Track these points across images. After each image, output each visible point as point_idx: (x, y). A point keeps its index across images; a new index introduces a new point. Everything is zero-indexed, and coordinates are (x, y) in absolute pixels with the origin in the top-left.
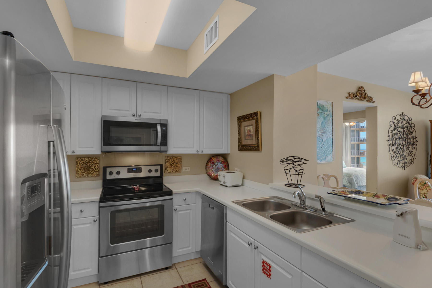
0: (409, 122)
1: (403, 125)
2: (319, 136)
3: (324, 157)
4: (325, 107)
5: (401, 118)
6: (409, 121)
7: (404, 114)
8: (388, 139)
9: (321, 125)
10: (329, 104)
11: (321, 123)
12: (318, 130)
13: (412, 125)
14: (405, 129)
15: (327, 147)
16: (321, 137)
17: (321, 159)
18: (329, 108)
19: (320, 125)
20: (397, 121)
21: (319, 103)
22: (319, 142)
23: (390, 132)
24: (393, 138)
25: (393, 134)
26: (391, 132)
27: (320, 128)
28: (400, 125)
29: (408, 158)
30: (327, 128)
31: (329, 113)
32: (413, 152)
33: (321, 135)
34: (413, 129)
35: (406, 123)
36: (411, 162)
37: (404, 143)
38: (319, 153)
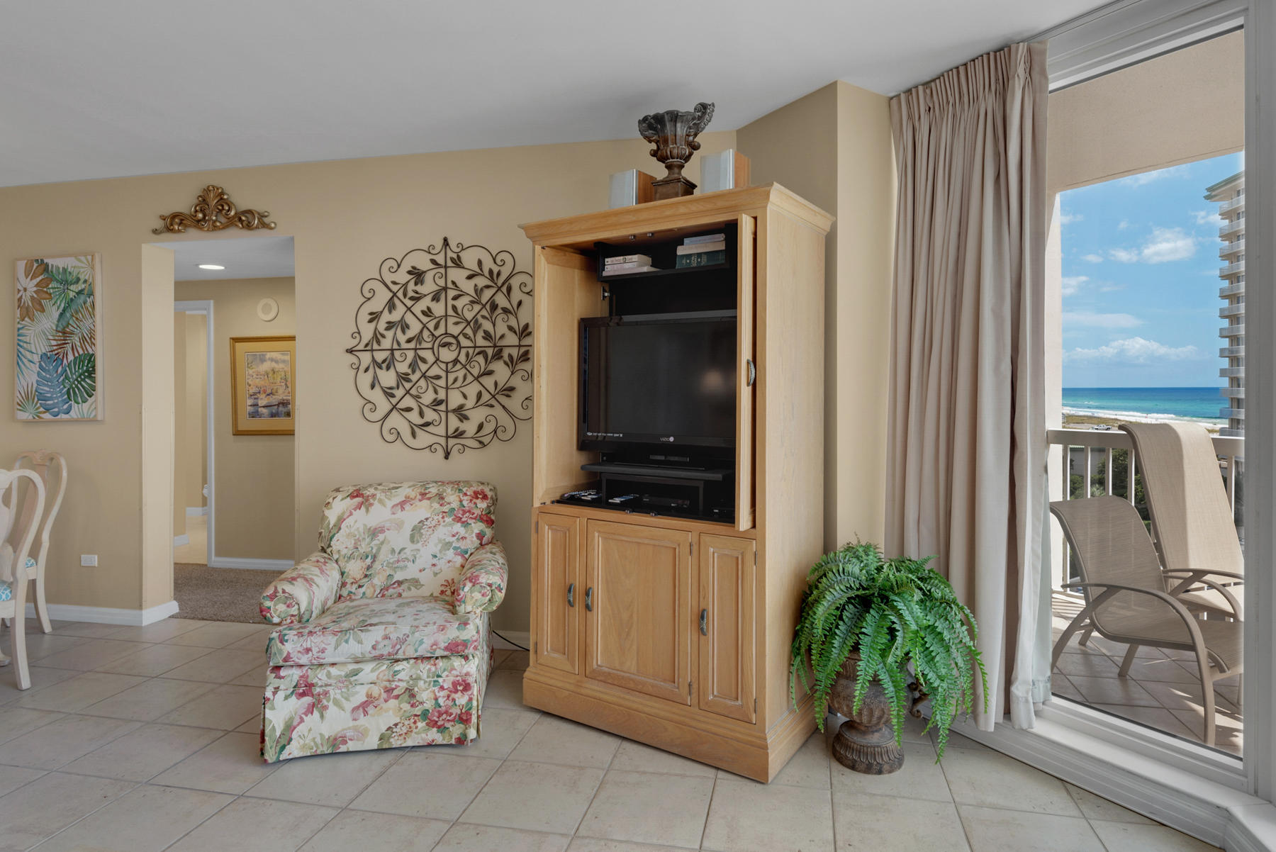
0: (496, 270)
1: (445, 289)
2: (52, 351)
3: (65, 407)
4: (70, 273)
5: (433, 262)
6: (488, 264)
7: (453, 244)
8: (351, 343)
9: (59, 321)
10: (83, 262)
11: (56, 315)
12: (48, 334)
13: (515, 282)
14: (460, 303)
15: (77, 380)
16: (56, 352)
17: (56, 410)
18: (84, 272)
19: (53, 323)
20: (409, 272)
21: (52, 265)
22: (51, 367)
23: (363, 316)
24: (377, 337)
25: (382, 326)
26: (370, 321)
27: (55, 328)
28: (428, 287)
29: (477, 416)
30: (76, 326)
31: (83, 286)
32: (512, 389)
33: (55, 348)
34: (516, 295)
35: (470, 277)
36: (495, 431)
37: (447, 355)
38: (49, 395)
